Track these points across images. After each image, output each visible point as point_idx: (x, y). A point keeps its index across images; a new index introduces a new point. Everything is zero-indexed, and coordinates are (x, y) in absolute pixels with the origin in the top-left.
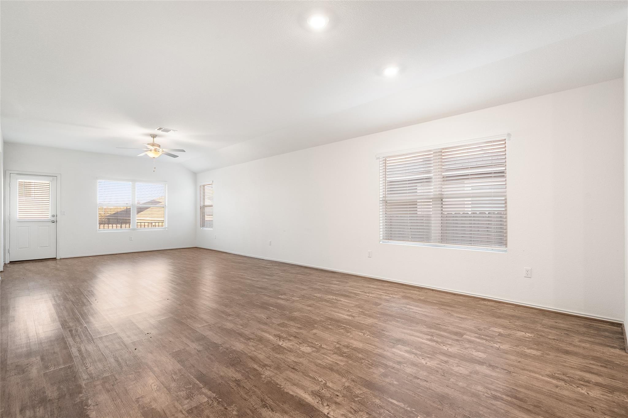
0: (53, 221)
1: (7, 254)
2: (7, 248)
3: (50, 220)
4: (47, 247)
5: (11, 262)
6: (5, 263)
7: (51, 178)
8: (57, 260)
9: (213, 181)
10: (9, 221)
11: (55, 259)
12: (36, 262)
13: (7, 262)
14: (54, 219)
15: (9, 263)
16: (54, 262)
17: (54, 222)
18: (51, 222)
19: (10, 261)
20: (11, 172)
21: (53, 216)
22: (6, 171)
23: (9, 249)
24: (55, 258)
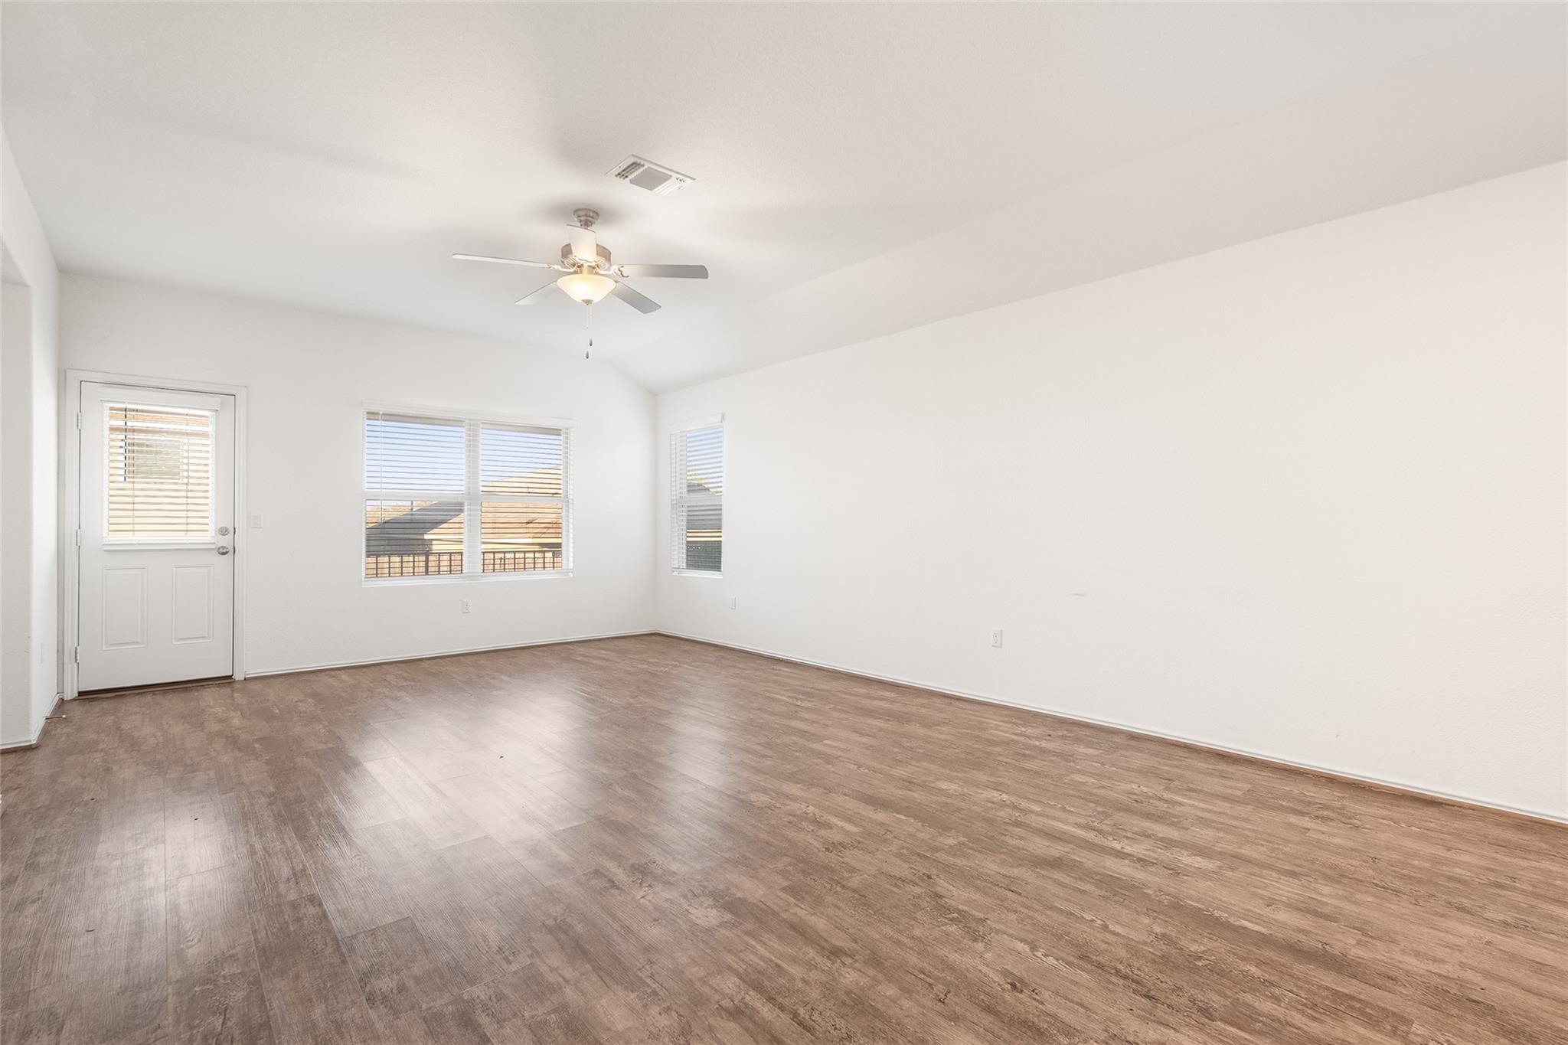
0: (221, 550)
1: (70, 669)
2: (70, 643)
3: (213, 547)
4: (204, 637)
5: (85, 696)
6: (63, 700)
7: (218, 399)
8: (236, 686)
9: (723, 417)
10: (74, 548)
11: (226, 680)
12: (166, 692)
13: (70, 693)
14: (225, 541)
15: (75, 700)
16: (226, 691)
17: (226, 553)
18: (216, 551)
19: (80, 690)
20: (85, 376)
21: (223, 532)
22: (65, 371)
23: (76, 648)
24: (230, 677)
